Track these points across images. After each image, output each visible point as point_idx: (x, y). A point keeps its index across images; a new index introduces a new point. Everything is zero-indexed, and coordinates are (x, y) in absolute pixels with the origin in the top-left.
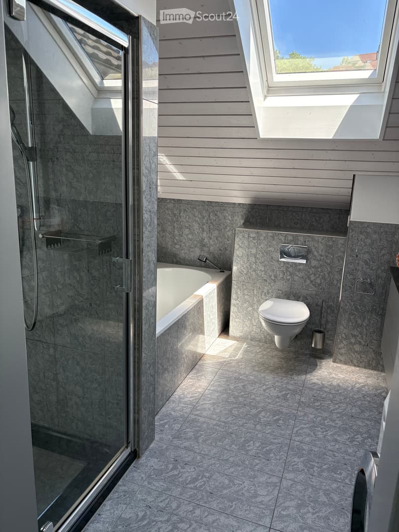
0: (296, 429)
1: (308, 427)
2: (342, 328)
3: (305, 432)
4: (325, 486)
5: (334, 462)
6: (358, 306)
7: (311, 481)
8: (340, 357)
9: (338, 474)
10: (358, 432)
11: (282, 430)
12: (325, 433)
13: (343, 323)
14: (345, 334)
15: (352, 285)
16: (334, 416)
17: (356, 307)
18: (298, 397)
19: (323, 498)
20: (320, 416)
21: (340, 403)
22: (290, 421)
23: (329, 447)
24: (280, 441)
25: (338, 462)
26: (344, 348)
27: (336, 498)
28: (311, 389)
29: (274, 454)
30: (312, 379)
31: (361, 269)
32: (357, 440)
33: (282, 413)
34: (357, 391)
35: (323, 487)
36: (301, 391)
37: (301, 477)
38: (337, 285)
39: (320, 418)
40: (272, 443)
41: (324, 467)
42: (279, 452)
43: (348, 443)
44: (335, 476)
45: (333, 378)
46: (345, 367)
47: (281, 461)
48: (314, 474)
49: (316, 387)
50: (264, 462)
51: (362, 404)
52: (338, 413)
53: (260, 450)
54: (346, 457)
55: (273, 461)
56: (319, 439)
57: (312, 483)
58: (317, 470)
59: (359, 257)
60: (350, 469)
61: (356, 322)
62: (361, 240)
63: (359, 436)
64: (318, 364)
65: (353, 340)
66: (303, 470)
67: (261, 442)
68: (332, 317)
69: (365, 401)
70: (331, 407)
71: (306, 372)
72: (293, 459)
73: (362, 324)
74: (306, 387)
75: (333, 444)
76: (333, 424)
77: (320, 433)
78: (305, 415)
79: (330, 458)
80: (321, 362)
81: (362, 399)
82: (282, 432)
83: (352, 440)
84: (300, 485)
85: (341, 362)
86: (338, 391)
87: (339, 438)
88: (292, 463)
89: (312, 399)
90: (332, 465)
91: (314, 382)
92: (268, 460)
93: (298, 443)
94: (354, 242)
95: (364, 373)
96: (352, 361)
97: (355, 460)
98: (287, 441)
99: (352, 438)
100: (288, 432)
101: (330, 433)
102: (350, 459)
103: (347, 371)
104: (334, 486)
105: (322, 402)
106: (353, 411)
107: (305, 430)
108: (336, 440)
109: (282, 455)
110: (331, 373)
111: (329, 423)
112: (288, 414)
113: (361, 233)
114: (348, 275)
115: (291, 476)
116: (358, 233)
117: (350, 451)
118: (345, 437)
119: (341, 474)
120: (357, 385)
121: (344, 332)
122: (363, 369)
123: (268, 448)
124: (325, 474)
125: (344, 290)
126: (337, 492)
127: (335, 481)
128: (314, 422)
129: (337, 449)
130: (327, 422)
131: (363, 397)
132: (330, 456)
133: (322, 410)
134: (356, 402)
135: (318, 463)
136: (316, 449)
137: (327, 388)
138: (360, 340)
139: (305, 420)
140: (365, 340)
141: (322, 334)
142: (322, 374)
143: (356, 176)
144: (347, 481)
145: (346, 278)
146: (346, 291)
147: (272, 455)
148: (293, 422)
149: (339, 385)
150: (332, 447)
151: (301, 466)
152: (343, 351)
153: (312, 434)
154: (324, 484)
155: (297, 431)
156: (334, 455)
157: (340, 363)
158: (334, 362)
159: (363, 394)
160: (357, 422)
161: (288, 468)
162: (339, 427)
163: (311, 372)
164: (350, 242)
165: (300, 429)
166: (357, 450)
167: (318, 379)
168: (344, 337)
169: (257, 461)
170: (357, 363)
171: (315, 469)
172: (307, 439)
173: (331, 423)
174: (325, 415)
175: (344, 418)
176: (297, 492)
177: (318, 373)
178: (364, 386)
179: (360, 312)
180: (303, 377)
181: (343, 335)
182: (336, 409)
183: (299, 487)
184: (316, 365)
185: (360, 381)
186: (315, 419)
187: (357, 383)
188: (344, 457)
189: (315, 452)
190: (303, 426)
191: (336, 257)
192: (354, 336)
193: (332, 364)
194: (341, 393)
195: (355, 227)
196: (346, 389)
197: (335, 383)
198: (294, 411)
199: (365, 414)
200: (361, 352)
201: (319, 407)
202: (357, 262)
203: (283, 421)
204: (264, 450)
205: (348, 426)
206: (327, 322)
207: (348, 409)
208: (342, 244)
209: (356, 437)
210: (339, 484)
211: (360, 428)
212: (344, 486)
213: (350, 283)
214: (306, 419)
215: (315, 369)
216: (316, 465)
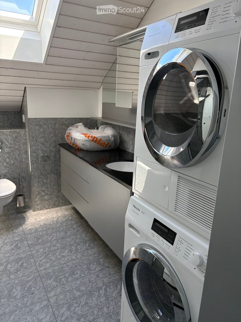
0: (37, 263)
1: (44, 257)
2: (35, 188)
3: (44, 262)
4: (74, 286)
5: (70, 269)
6: (42, 172)
7: (66, 288)
8: (37, 207)
9: (76, 274)
10: (71, 245)
11: (29, 269)
12: (55, 256)
13: (35, 185)
14: (38, 191)
15: (37, 159)
16: (54, 243)
17: (41, 173)
18: (25, 243)
19: (78, 294)
20: (46, 248)
21: (52, 234)
22: (30, 260)
23: (63, 262)
24: (32, 277)
25: (72, 268)
26: (38, 200)
27: (83, 288)
28: (31, 234)
29: (33, 287)
30: (27, 227)
31: (40, 148)
32: (73, 249)
33: (22, 258)
34: (57, 223)
35: (73, 287)
36: (25, 238)
37: (59, 290)
38: (25, 162)
39: (47, 249)
40: (28, 282)
41: (67, 275)
42: (36, 284)
43: (70, 254)
44: (75, 276)
45: (39, 221)
46: (41, 212)
47: (41, 289)
48: (64, 283)
49: (33, 231)
50: (31, 297)
51: (63, 229)
52: (55, 240)
53: (23, 291)
54: (74, 263)
55: (36, 292)
56: (54, 261)
57: (66, 289)
58: (64, 280)
59: (37, 140)
60: (80, 268)
61: (43, 182)
62: (37, 130)
63: (73, 247)
64: (25, 216)
65: (43, 194)
66: (57, 285)
67: (20, 285)
68: (26, 183)
69: (64, 226)
70: (49, 238)
71: (21, 225)
72: (47, 282)
73: (47, 182)
74: (27, 234)
75: (63, 259)
76: (56, 248)
77: (52, 257)
78: (37, 251)
79: (67, 268)
80: (26, 215)
81: (62, 226)
82: (29, 270)
83: (71, 251)
84: (61, 295)
85: (38, 209)
86: (47, 227)
87: (64, 254)
88: (48, 285)
89: (35, 240)
90: (70, 272)
91: (30, 228)
92: (33, 294)
93: (44, 271)
94: (33, 132)
95: (54, 211)
96: (44, 207)
97: (79, 261)
98: (37, 274)
99: (70, 250)
100: (34, 268)
101: (58, 254)
102: (77, 262)
103: (44, 213)
104: (78, 282)
105: (42, 238)
106: (61, 235)
107: (43, 261)
108: (63, 256)
109: (39, 284)
110: (36, 219)
111: (54, 249)
112: (26, 256)
113: (36, 125)
114: (33, 153)
115: (52, 294)
116: (34, 126)
117: (74, 257)
118: (67, 251)
119: (77, 273)
120: (54, 219)
121: (37, 190)
122: (52, 209)
123: (27, 286)
124: (70, 279)
125: (32, 164)
126: (82, 285)
127: (77, 279)
128: (45, 253)
129: (67, 260)
130: (52, 249)
131: (61, 224)
132: (66, 267)
133: (45, 243)
134: (59, 229)
135: (62, 275)
136: (56, 268)
137: (39, 228)
138: (47, 192)
139: (40, 255)
140: (50, 192)
141: (22, 197)
142: (32, 221)
143: (27, 88)
144: (83, 275)
145: (32, 156)
146: (33, 164)
147: (33, 289)
148: (33, 260)
149: (45, 224)
150: (64, 261)
151: (54, 284)
152: (38, 202)
153: (48, 260)
154: (73, 285)
155: (39, 264)
156: (68, 265)
157: (38, 211)
158: (34, 211)
159: (60, 223)
160: (67, 240)
161: (48, 290)
162: (61, 248)
163: (24, 223)
164: (30, 132)
165: (40, 262)
166: (76, 255)
167: (31, 226)
168: (38, 193)
169: (26, 299)
170: (48, 206)
171: (63, 279)
172: (48, 265)
173: (55, 248)
174: (49, 245)
175: (60, 241)
176: (62, 301)
177: (28, 222)
178: (58, 218)
179: (44, 175)
180: (21, 228)
181: (37, 193)
182: (52, 238)
183: (62, 297)
184: (24, 218)
185: (54, 216)
186: (45, 251)
187: (54, 218)
188: (73, 263)
189: (57, 270)
190: (40, 259)
191: (22, 144)
192: (43, 191)
193: (33, 213)
194: (49, 228)
195: (32, 122)
196: (50, 225)
197: (42, 224)
198: (29, 253)
199: (68, 233)
200: (49, 199)
201: (42, 242)
202: (37, 144)
203: (26, 263)
204: (26, 289)
205: (64, 245)
206: (23, 187)
207: (58, 235)
208: (24, 134)
209: (72, 248)
210: (80, 279)
211: (70, 242)
212: (83, 279)
213: (35, 158)
214: (39, 253)
215: (25, 221)
216: (62, 277)
